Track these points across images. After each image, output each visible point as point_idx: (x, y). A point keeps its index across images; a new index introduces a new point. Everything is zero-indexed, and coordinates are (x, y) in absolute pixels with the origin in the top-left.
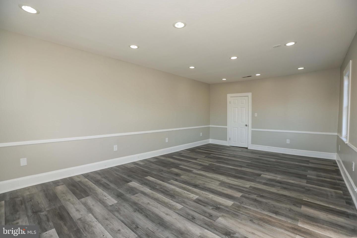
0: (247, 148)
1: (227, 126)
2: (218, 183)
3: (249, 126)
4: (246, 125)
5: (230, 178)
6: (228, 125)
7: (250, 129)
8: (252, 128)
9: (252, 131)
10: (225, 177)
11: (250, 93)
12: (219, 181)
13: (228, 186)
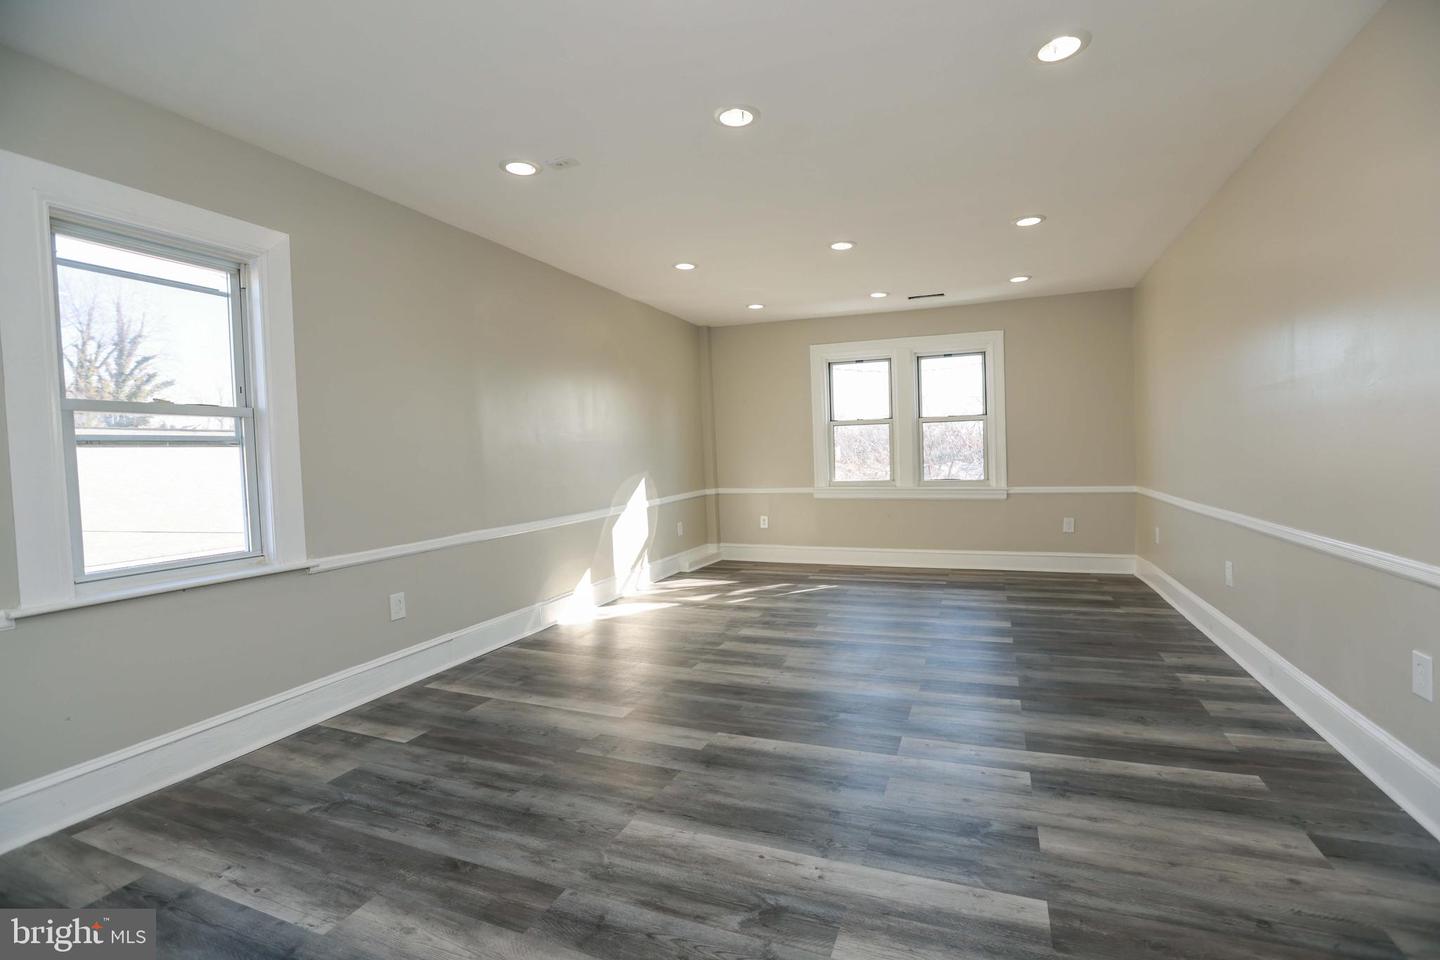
2: (789, 662)
5: (756, 682)
10: (773, 684)
12: (790, 669)
13: (757, 659)
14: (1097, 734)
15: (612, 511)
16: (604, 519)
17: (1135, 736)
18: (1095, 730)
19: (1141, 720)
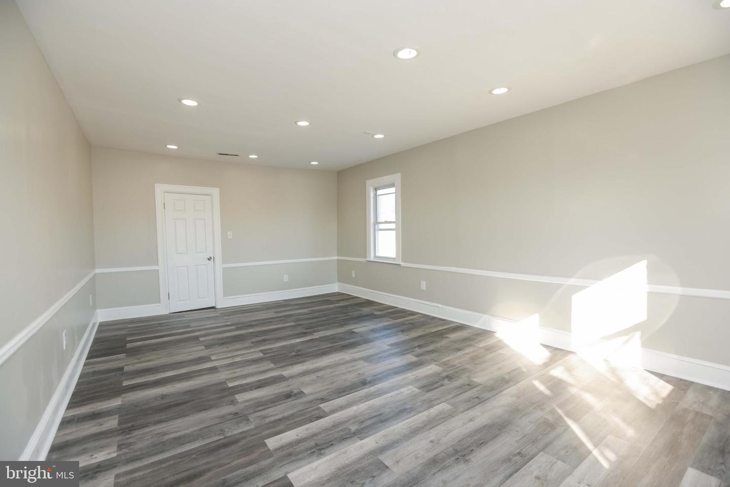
0: (213, 308)
1: (158, 265)
3: (216, 260)
4: (209, 259)
6: (160, 263)
7: (219, 265)
8: (223, 263)
9: (223, 268)
11: (217, 188)
14: (188, 381)
15: (572, 281)
16: (560, 285)
17: (170, 386)
18: (189, 383)
19: (163, 397)
